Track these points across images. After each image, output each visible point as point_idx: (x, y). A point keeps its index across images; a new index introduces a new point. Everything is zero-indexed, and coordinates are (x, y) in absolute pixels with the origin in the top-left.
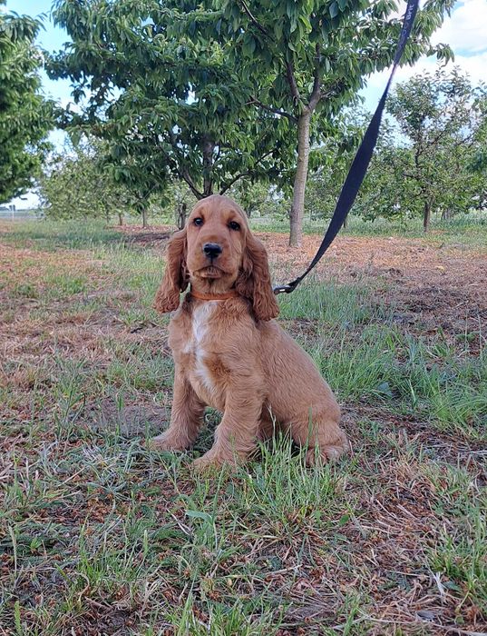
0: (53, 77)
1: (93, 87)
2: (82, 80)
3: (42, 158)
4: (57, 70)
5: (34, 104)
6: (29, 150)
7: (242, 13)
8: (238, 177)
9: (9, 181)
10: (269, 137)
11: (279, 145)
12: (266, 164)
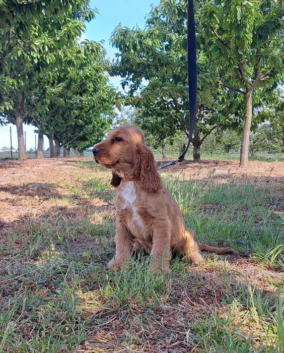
0: (112, 75)
1: (133, 80)
2: (127, 76)
3: (110, 122)
4: (114, 72)
5: (103, 90)
6: (103, 116)
7: (212, 34)
8: (214, 128)
9: (90, 134)
10: (232, 104)
11: (239, 108)
12: (230, 120)
